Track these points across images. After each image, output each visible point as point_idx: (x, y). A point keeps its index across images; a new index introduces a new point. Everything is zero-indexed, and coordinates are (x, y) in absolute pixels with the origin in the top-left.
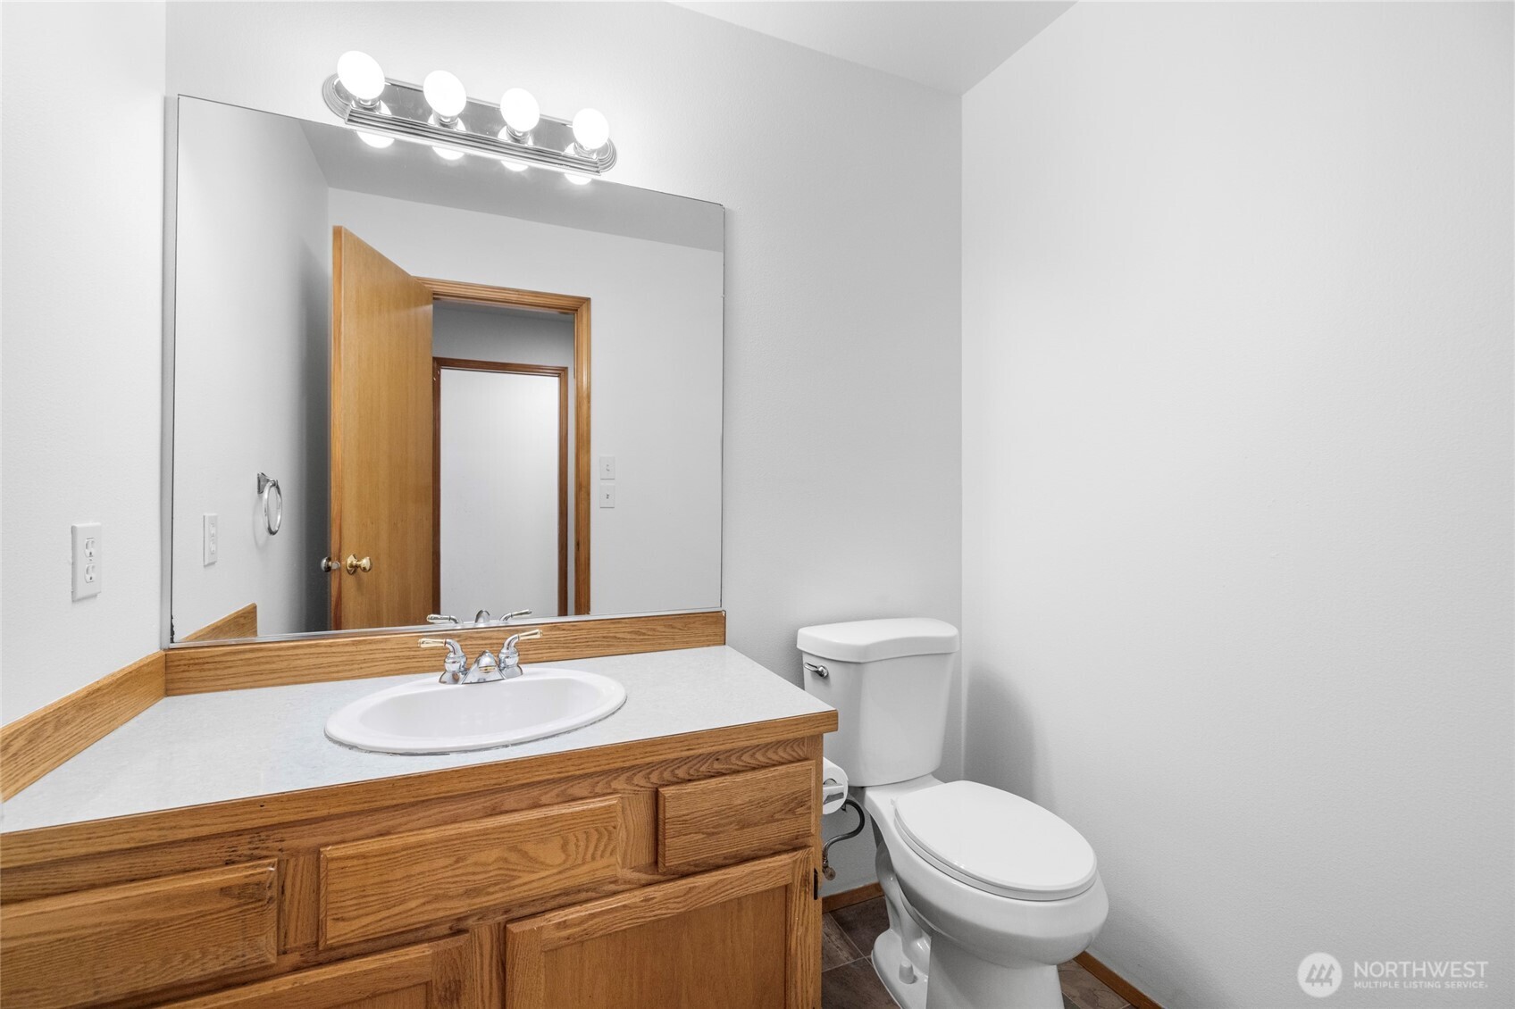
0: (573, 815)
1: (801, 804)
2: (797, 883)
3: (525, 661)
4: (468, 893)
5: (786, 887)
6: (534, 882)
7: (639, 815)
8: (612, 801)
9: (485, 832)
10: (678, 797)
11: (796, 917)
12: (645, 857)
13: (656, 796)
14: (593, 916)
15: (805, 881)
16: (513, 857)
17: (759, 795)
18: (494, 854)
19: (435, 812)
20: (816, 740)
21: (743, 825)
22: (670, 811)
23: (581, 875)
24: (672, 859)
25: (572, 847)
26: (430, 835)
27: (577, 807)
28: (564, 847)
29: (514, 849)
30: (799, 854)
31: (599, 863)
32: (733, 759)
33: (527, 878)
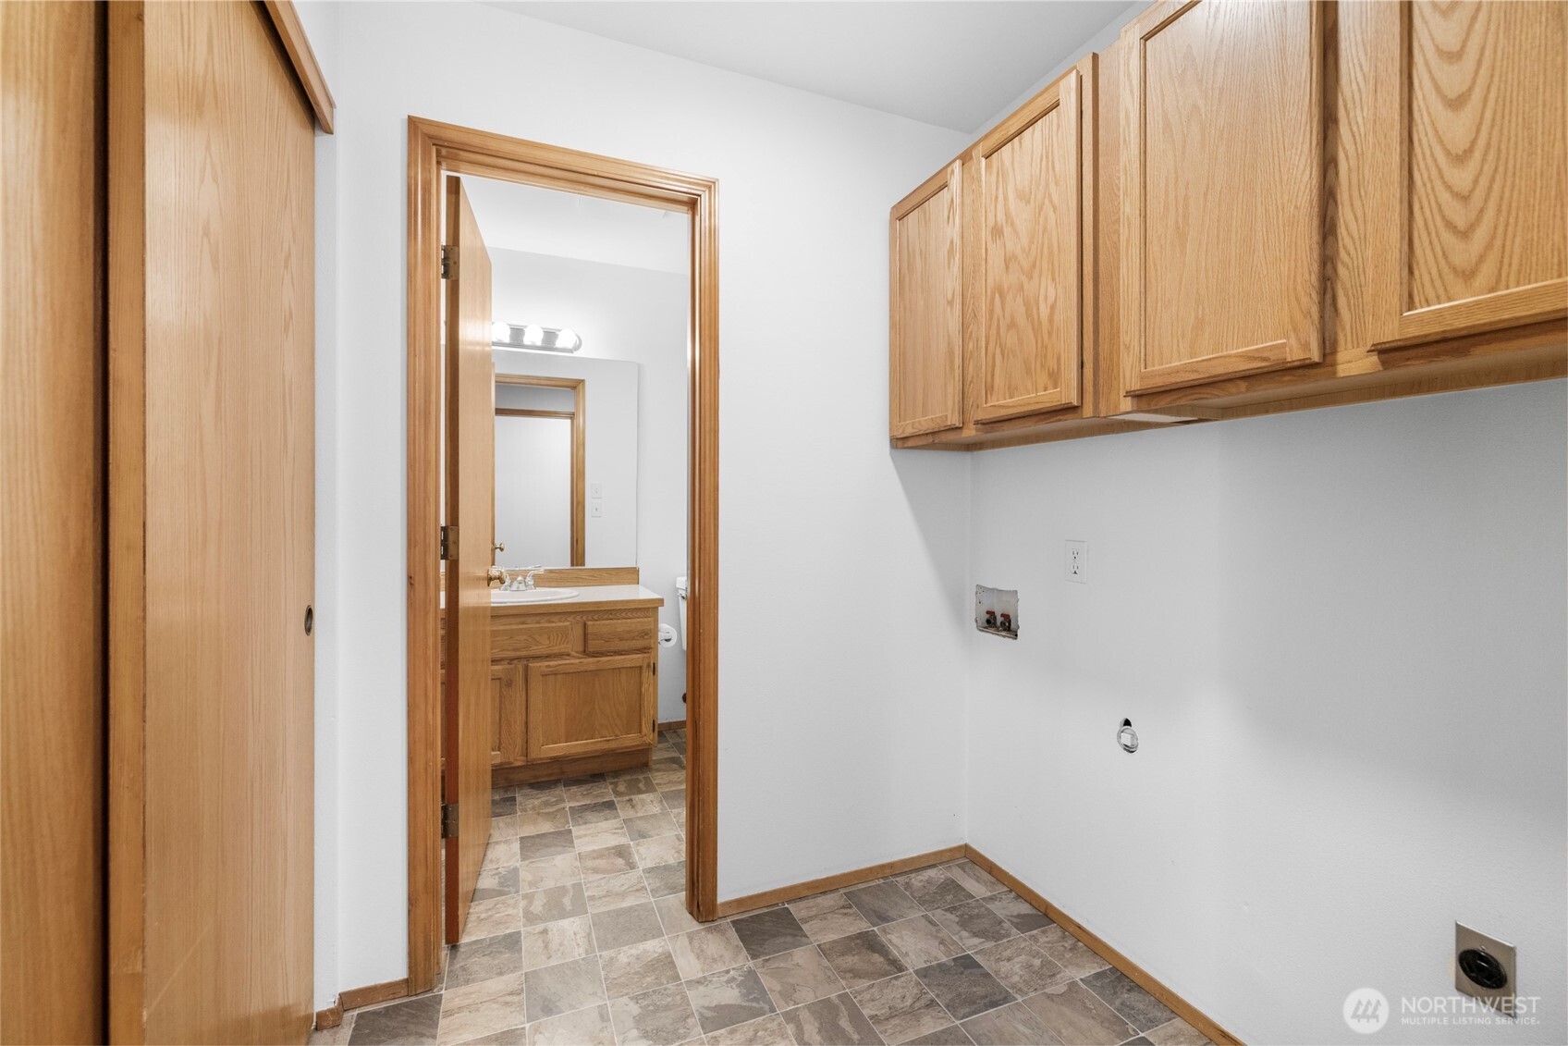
0: (552, 627)
1: (646, 634)
2: (645, 665)
3: (536, 585)
4: (514, 650)
5: (641, 667)
6: (536, 650)
7: (578, 631)
8: (568, 623)
9: (521, 629)
10: (593, 625)
11: (644, 680)
12: (581, 649)
13: (585, 624)
14: (560, 665)
15: (649, 666)
16: (530, 640)
17: (628, 629)
18: (524, 637)
19: (503, 621)
20: (656, 609)
21: (621, 640)
22: (590, 630)
23: (556, 650)
24: (591, 649)
25: (552, 639)
26: (501, 628)
27: (554, 625)
28: (549, 638)
29: (530, 636)
30: (646, 655)
31: (562, 646)
32: (618, 614)
33: (536, 648)
